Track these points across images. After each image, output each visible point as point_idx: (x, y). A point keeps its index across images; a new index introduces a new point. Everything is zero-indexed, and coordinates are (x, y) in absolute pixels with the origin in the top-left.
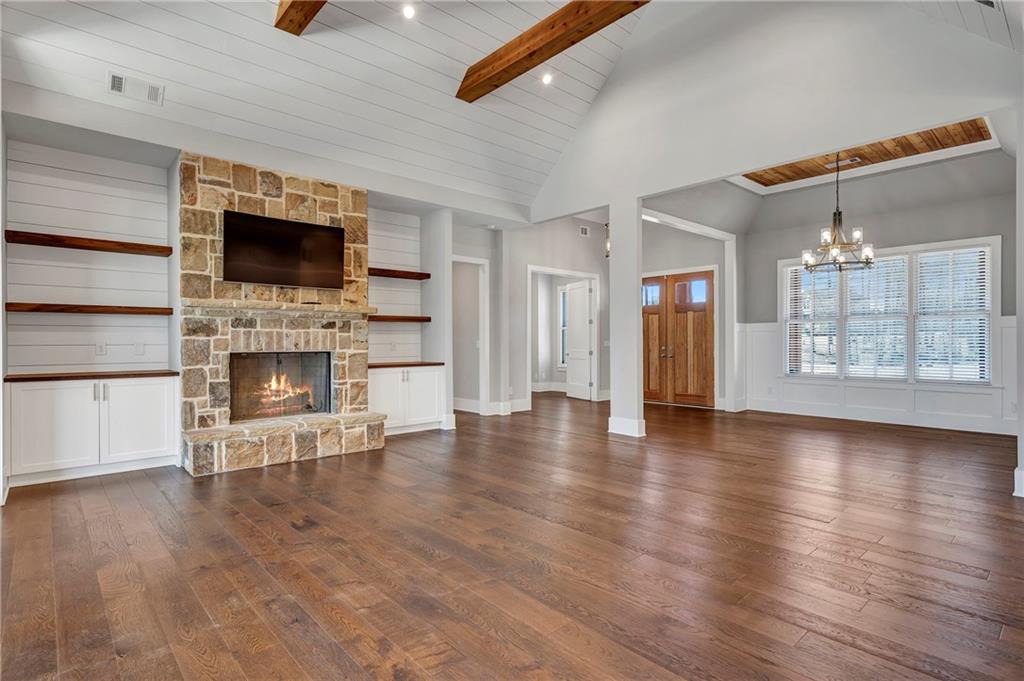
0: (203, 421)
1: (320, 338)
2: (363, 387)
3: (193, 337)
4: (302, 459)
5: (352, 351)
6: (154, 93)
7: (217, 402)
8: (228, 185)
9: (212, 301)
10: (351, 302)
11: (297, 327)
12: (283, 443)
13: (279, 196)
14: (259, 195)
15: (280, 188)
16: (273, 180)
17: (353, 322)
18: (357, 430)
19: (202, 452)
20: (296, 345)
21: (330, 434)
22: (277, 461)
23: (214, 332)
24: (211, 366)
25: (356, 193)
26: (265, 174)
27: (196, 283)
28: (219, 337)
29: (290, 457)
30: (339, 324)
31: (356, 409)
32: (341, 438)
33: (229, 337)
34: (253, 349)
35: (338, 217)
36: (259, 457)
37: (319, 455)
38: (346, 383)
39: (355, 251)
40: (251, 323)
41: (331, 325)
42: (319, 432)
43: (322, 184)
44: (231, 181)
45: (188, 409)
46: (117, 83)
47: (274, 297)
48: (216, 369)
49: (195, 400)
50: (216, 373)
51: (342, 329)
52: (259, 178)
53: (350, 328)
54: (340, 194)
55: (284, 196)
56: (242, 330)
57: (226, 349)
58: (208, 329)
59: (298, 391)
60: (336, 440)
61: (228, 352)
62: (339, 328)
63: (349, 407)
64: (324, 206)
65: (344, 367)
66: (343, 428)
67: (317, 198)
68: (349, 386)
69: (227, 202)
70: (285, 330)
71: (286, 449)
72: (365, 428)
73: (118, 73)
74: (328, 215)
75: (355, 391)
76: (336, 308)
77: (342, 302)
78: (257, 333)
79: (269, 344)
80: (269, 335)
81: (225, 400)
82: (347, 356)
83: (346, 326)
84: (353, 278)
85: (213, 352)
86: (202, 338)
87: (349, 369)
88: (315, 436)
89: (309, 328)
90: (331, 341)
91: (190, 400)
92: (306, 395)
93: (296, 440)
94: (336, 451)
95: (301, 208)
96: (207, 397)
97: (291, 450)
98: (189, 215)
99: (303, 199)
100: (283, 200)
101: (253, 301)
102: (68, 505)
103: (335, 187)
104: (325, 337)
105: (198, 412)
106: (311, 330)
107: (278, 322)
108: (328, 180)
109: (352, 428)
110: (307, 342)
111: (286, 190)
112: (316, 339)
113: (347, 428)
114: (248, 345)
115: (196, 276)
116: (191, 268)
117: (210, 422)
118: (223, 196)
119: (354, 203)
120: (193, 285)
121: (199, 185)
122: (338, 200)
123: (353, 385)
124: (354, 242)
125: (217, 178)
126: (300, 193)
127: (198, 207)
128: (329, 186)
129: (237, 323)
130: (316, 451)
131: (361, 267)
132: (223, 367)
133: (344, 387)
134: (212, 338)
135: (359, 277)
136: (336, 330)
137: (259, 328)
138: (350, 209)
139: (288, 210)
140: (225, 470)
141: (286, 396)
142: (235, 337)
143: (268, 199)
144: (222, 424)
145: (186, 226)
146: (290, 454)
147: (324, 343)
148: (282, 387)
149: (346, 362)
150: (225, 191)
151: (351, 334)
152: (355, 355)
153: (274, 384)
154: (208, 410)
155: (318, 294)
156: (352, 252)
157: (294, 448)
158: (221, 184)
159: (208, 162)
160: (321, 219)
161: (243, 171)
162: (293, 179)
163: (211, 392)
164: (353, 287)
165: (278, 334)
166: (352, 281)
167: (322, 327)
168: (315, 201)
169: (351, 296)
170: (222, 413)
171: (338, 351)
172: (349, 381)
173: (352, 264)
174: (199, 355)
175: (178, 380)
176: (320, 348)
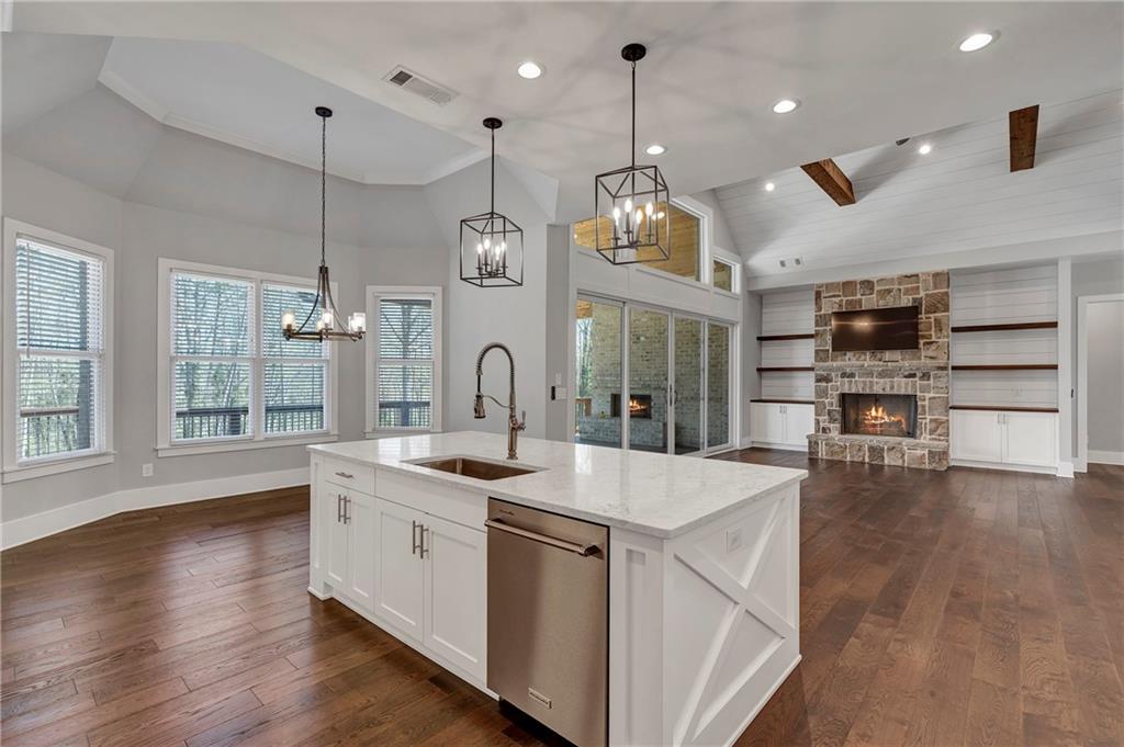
0: (824, 430)
1: (903, 385)
2: (942, 423)
3: (819, 384)
4: (874, 462)
5: (932, 395)
6: (798, 261)
7: (832, 420)
8: (839, 296)
9: (829, 363)
10: (931, 358)
11: (884, 377)
12: (859, 450)
13: (871, 294)
14: (859, 296)
15: (872, 289)
16: (868, 285)
17: (932, 373)
18: (919, 452)
19: (813, 443)
20: (884, 389)
21: (895, 450)
22: (855, 459)
23: (831, 381)
24: (829, 400)
25: (936, 275)
26: (862, 283)
27: (821, 354)
28: (833, 384)
29: (864, 459)
30: (919, 374)
31: (935, 439)
32: (904, 455)
33: (839, 384)
34: (853, 391)
35: (918, 297)
36: (844, 455)
37: (886, 462)
38: (926, 418)
39: (935, 320)
40: (852, 375)
41: (914, 376)
42: (886, 448)
43: (906, 276)
44: (841, 293)
45: (818, 422)
46: (783, 264)
47: (868, 358)
48: (832, 402)
49: (820, 418)
50: (832, 404)
51: (922, 378)
52: (858, 286)
53: (929, 378)
54: (921, 279)
55: (875, 292)
56: (846, 379)
57: (837, 391)
58: (827, 379)
59: (893, 418)
60: (900, 455)
61: (839, 393)
63: (929, 437)
64: (907, 292)
65: (923, 406)
66: (906, 448)
67: (901, 287)
68: (928, 421)
69: (838, 306)
70: (875, 380)
71: (861, 454)
72: (926, 452)
73: (782, 259)
74: (910, 297)
75: (934, 425)
76: (915, 362)
77: (923, 358)
78: (856, 381)
79: (863, 389)
80: (864, 382)
81: (835, 420)
82: (927, 398)
83: (926, 376)
84: (934, 339)
85: (830, 392)
86: (824, 384)
87: (930, 408)
88: (883, 450)
89: (893, 378)
90: (912, 386)
91: (818, 417)
92: (899, 422)
93: (869, 449)
94: (899, 463)
95: (888, 298)
96: (826, 417)
97: (864, 455)
98: (818, 317)
99: (889, 291)
100: (874, 296)
101: (854, 362)
102: (769, 454)
103: (917, 275)
104: (907, 384)
105: (822, 425)
106: (895, 379)
107: (871, 374)
108: (909, 272)
109: (914, 450)
110: (892, 388)
111: (877, 288)
112: (901, 386)
113: (909, 449)
114: (850, 389)
115: (821, 350)
116: (819, 346)
117: (828, 431)
118: (836, 303)
119: (935, 283)
120: (820, 355)
121: (824, 300)
122: (920, 285)
123: (931, 421)
124: (935, 312)
125: (831, 294)
126: (887, 288)
127: (823, 312)
128: (912, 276)
129: (844, 375)
130: (883, 460)
131: (941, 330)
132: (835, 401)
133: (924, 421)
134: (830, 384)
135: (939, 338)
136: (917, 379)
137: (857, 378)
138: (931, 288)
139: (878, 301)
140: (825, 457)
141: (883, 421)
142: (842, 384)
143: (864, 298)
144: (835, 434)
145: (817, 325)
146: (864, 457)
147: (906, 388)
148: (880, 414)
149: (926, 403)
150: (837, 300)
151: (932, 381)
152: (934, 398)
153: (873, 413)
154: (827, 425)
155: (901, 354)
156: (932, 320)
157: (867, 454)
158: (834, 296)
159: (829, 286)
160: (906, 301)
161: (848, 286)
162: (882, 280)
163: (829, 414)
164: (934, 347)
165: (870, 382)
166: (932, 343)
167: (905, 377)
168: (900, 290)
169: (930, 353)
170: (835, 427)
171: (918, 394)
172: (929, 417)
173: (933, 329)
174: (821, 393)
175: (813, 406)
176: (903, 392)
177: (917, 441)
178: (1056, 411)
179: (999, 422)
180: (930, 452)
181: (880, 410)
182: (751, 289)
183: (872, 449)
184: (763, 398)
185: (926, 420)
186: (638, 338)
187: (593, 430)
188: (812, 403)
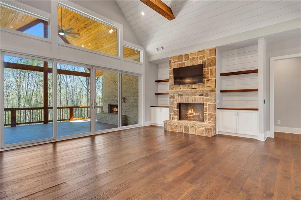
0: (172, 118)
1: (199, 99)
2: (213, 115)
3: (171, 99)
4: (186, 133)
5: (209, 103)
6: (162, 48)
7: (175, 114)
8: (177, 62)
9: (174, 90)
10: (209, 87)
11: (192, 96)
12: (181, 127)
13: (188, 60)
14: (184, 61)
15: (188, 58)
16: (187, 56)
17: (209, 93)
18: (201, 129)
19: (166, 124)
20: (192, 101)
21: (193, 127)
22: (179, 131)
24: (174, 106)
25: (211, 50)
26: (185, 55)
27: (171, 87)
28: (175, 99)
29: (182, 131)
30: (205, 94)
31: (211, 123)
32: (196, 130)
33: (177, 99)
35: (204, 60)
36: (176, 129)
37: (190, 133)
38: (207, 113)
39: (210, 70)
40: (181, 95)
41: (202, 95)
42: (190, 126)
43: (200, 52)
44: (178, 60)
45: (170, 115)
46: (158, 49)
47: (187, 87)
48: (175, 107)
49: (172, 113)
50: (175, 108)
52: (184, 57)
53: (208, 95)
54: (205, 52)
55: (189, 59)
56: (180, 97)
57: (177, 102)
58: (173, 97)
59: (197, 114)
60: (195, 130)
61: (177, 103)
62: (205, 95)
63: (208, 121)
64: (200, 58)
65: (206, 108)
66: (197, 126)
67: (198, 56)
68: (208, 114)
69: (177, 66)
70: (189, 97)
71: (181, 129)
73: (157, 47)
74: (201, 60)
75: (210, 116)
76: (203, 89)
77: (206, 87)
78: (183, 98)
79: (185, 101)
80: (186, 98)
81: (176, 114)
82: (207, 105)
83: (207, 95)
84: (210, 78)
85: (174, 102)
87: (208, 109)
88: (189, 127)
89: (195, 96)
90: (202, 99)
91: (170, 113)
92: (199, 116)
93: (184, 127)
94: (194, 133)
95: (193, 61)
96: (173, 113)
97: (182, 129)
98: (170, 71)
99: (194, 58)
100: (189, 61)
101: (182, 89)
103: (204, 51)
104: (200, 99)
105: (172, 116)
106: (196, 96)
107: (188, 94)
108: (201, 49)
109: (200, 127)
110: (195, 100)
111: (190, 57)
112: (198, 99)
113: (198, 127)
114: (181, 101)
115: (171, 85)
116: (171, 83)
117: (174, 119)
118: (176, 64)
119: (210, 54)
121: (172, 64)
122: (205, 55)
123: (209, 114)
124: (210, 66)
125: (175, 61)
126: (193, 57)
127: (172, 69)
128: (202, 51)
129: (179, 95)
130: (189, 132)
131: (212, 74)
132: (176, 106)
133: (206, 115)
134: (174, 99)
135: (212, 78)
136: (204, 96)
137: (183, 96)
138: (209, 56)
139: (190, 63)
141: (193, 115)
142: (178, 99)
143: (185, 62)
144: (176, 120)
145: (170, 75)
146: (182, 130)
147: (200, 101)
148: (192, 112)
149: (207, 107)
150: (176, 63)
151: (209, 97)
152: (210, 104)
153: (190, 111)
155: (198, 86)
156: (209, 70)
157: (183, 129)
158: (176, 62)
159: (174, 58)
160: (200, 62)
161: (180, 57)
162: (192, 54)
163: (174, 112)
164: (210, 81)
165: (188, 98)
166: (209, 80)
167: (199, 95)
168: (198, 57)
169: (209, 85)
170: (176, 117)
171: (204, 103)
172: (208, 113)
173: (210, 74)
174: (172, 103)
175: (169, 108)
176: (199, 102)
177: (204, 123)
178: (257, 110)
179: (235, 115)
180: (205, 128)
181: (192, 110)
182: (149, 61)
183: (185, 127)
184: (159, 105)
185: (207, 114)
186: (116, 83)
187: (100, 118)
188: (168, 107)
